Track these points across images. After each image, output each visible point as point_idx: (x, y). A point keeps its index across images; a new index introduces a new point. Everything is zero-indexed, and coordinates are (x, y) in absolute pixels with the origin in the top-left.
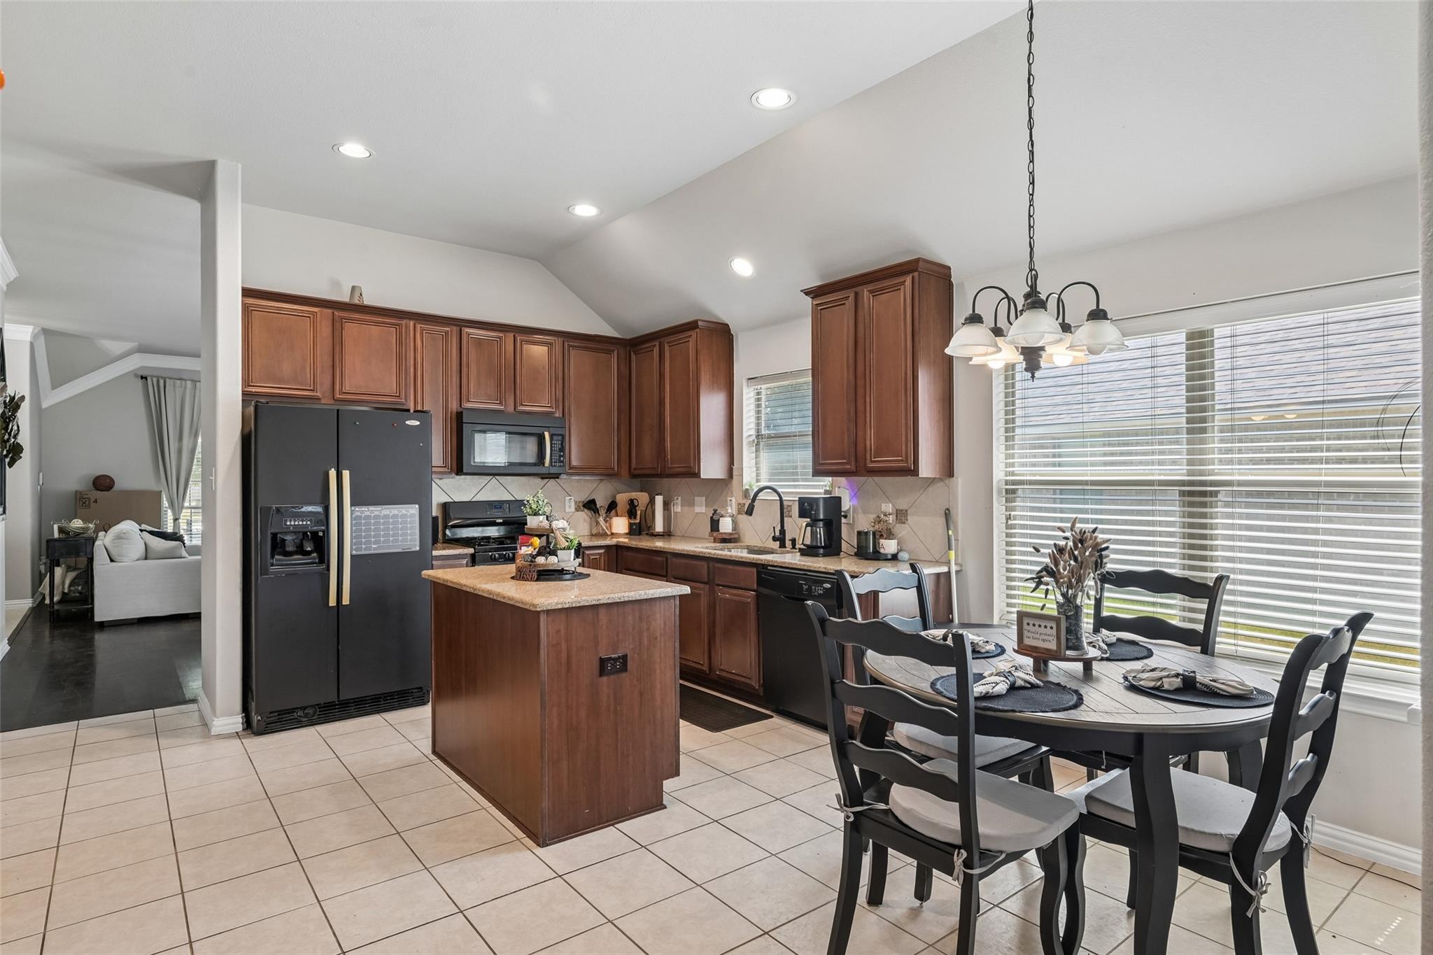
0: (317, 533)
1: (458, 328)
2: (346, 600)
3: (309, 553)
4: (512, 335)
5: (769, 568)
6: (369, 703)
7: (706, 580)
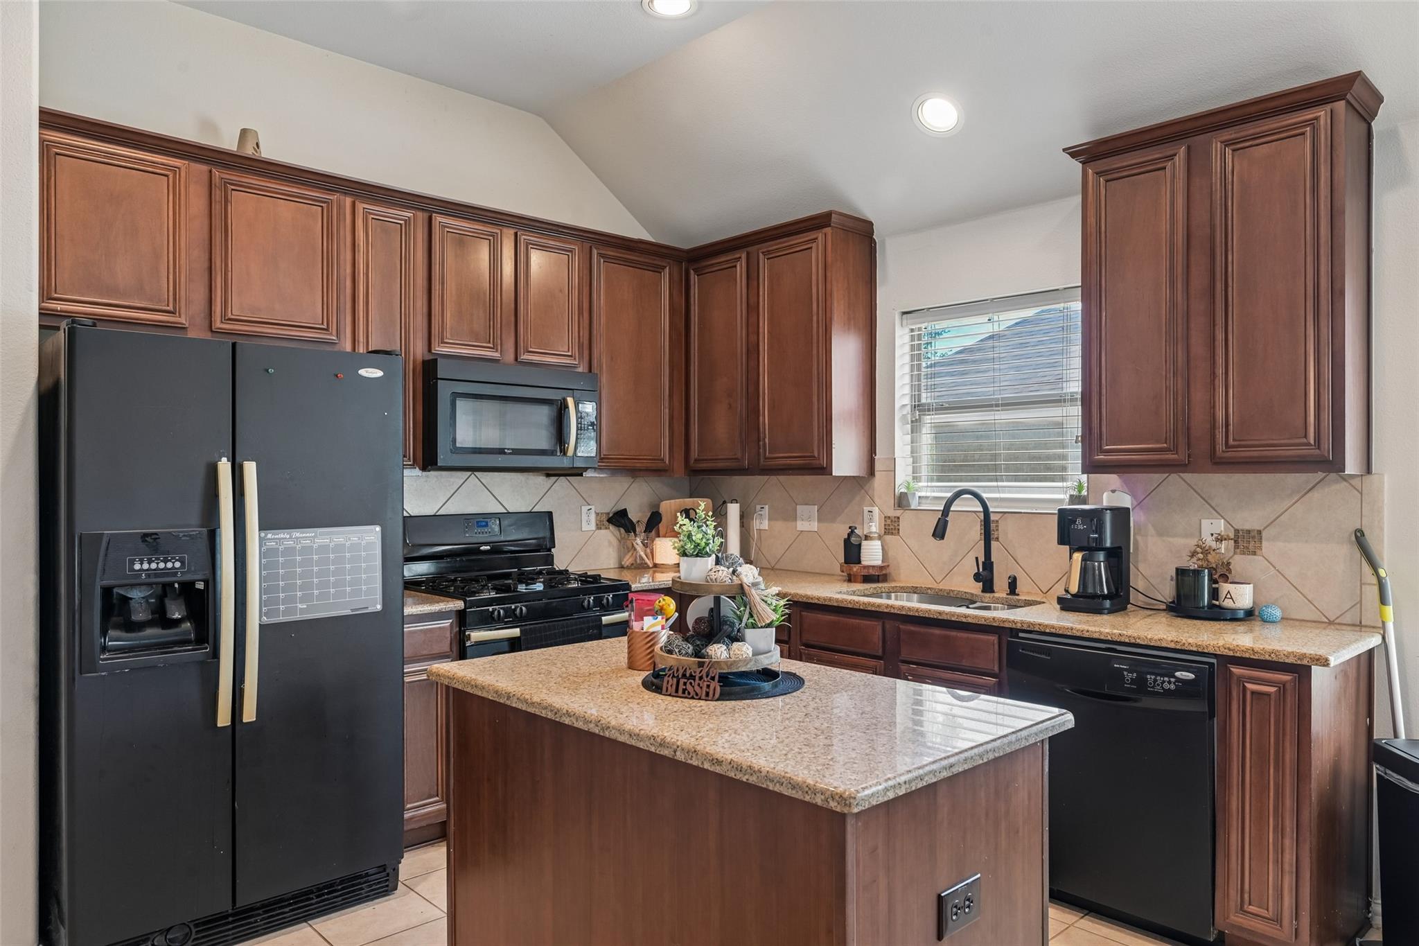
0: (193, 583)
1: (426, 215)
2: (250, 714)
3: (177, 623)
4: (512, 231)
5: (1021, 635)
6: (290, 905)
7: (880, 653)
